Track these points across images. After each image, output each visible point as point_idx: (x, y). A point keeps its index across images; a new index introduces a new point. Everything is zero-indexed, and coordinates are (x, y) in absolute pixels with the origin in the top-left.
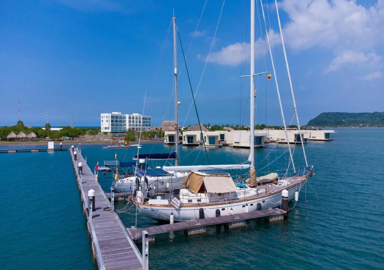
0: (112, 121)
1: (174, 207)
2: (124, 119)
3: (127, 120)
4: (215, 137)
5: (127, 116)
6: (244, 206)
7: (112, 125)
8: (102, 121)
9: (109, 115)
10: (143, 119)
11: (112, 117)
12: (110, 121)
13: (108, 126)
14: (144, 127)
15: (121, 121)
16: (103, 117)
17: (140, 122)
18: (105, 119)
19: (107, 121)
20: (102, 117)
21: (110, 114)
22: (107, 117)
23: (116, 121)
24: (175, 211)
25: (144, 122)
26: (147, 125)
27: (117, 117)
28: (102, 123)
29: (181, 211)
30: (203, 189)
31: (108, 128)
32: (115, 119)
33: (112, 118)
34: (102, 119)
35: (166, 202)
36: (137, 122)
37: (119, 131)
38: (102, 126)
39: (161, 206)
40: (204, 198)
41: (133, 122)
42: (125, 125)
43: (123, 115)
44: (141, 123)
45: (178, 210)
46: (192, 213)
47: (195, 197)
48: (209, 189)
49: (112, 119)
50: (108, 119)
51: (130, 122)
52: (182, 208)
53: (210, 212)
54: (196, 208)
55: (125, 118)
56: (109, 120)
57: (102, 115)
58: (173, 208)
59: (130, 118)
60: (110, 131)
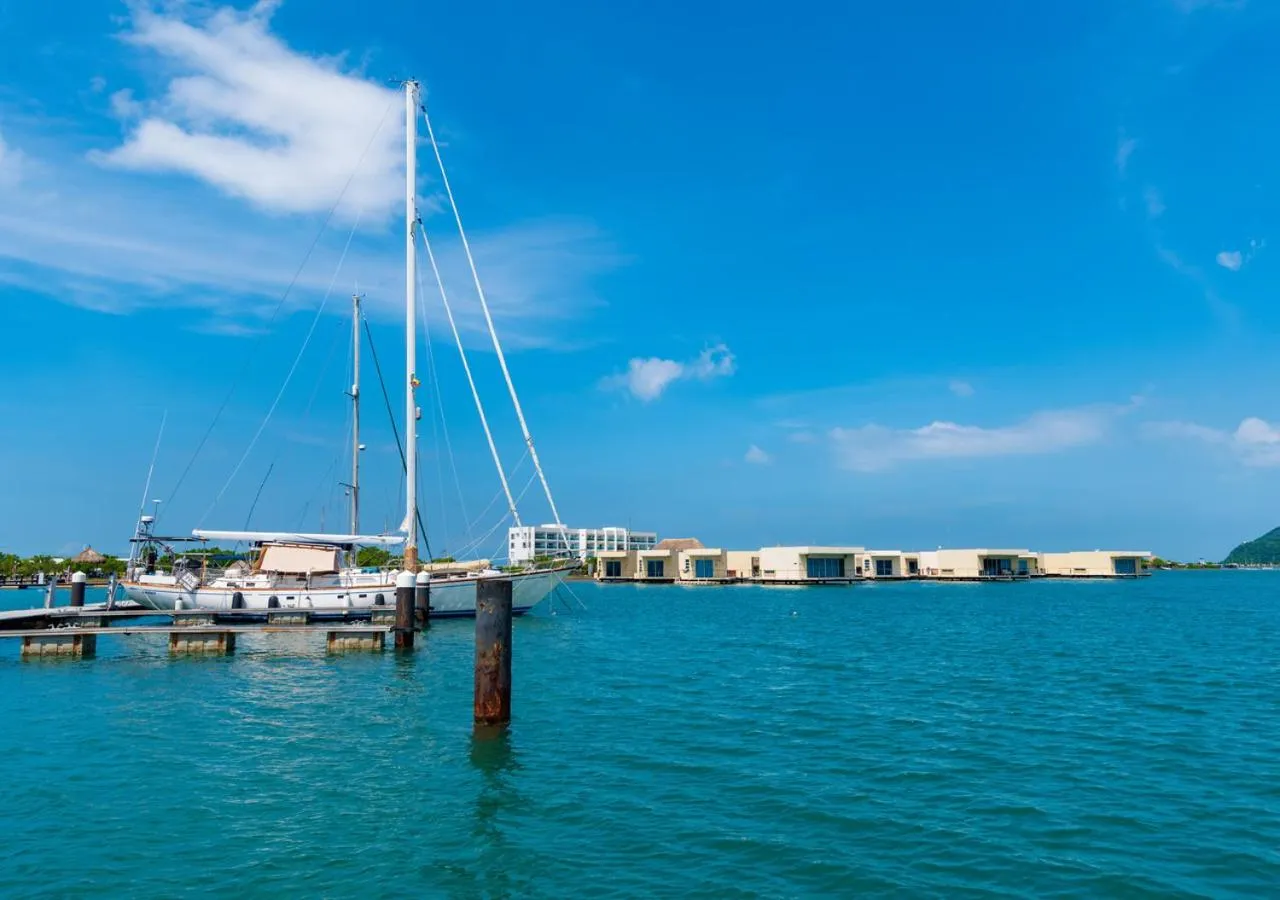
0: (538, 545)
1: (184, 588)
2: (574, 541)
3: (583, 542)
4: (711, 562)
5: (583, 533)
6: (340, 597)
8: (513, 545)
9: (530, 530)
11: (538, 536)
12: (533, 545)
15: (563, 546)
16: (516, 537)
18: (518, 541)
19: (524, 544)
20: (513, 535)
21: (533, 529)
22: (525, 535)
23: (550, 546)
24: (187, 595)
25: (633, 548)
27: (551, 536)
29: (198, 596)
32: (546, 541)
33: (536, 537)
34: (511, 541)
35: (172, 580)
38: (513, 556)
39: (161, 585)
40: (264, 582)
41: (600, 547)
43: (573, 531)
45: (192, 593)
46: (219, 599)
49: (538, 540)
50: (526, 541)
51: (592, 548)
52: (199, 591)
54: (228, 592)
55: (575, 537)
56: (530, 544)
57: (512, 530)
58: (183, 590)
59: (590, 538)
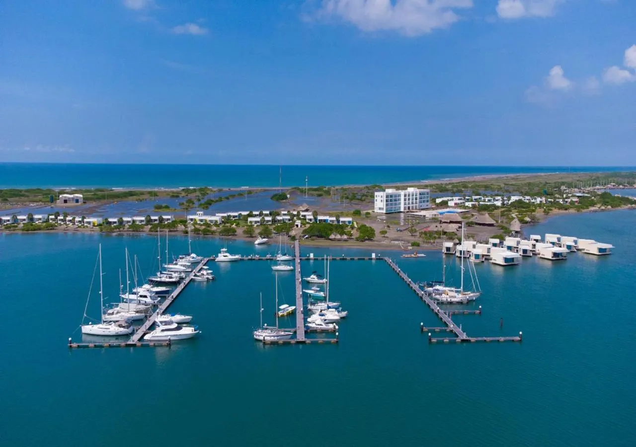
0: (387, 201)
2: (399, 198)
3: (402, 198)
5: (402, 193)
7: (387, 205)
8: (376, 200)
9: (383, 194)
10: (420, 194)
12: (385, 201)
13: (382, 207)
14: (421, 204)
15: (395, 200)
16: (378, 196)
17: (416, 199)
18: (379, 199)
19: (382, 201)
20: (376, 196)
21: (385, 193)
22: (382, 196)
23: (391, 201)
25: (421, 198)
26: (424, 201)
27: (391, 196)
28: (375, 202)
30: (448, 295)
31: (383, 209)
32: (390, 198)
34: (376, 198)
36: (413, 200)
37: (393, 211)
38: (376, 205)
40: (448, 296)
41: (409, 199)
42: (400, 203)
43: (398, 193)
44: (418, 200)
46: (445, 299)
47: (446, 296)
48: (449, 295)
49: (387, 198)
50: (382, 199)
51: (405, 200)
53: (449, 300)
55: (399, 195)
57: (376, 194)
59: (405, 196)
60: (384, 211)
